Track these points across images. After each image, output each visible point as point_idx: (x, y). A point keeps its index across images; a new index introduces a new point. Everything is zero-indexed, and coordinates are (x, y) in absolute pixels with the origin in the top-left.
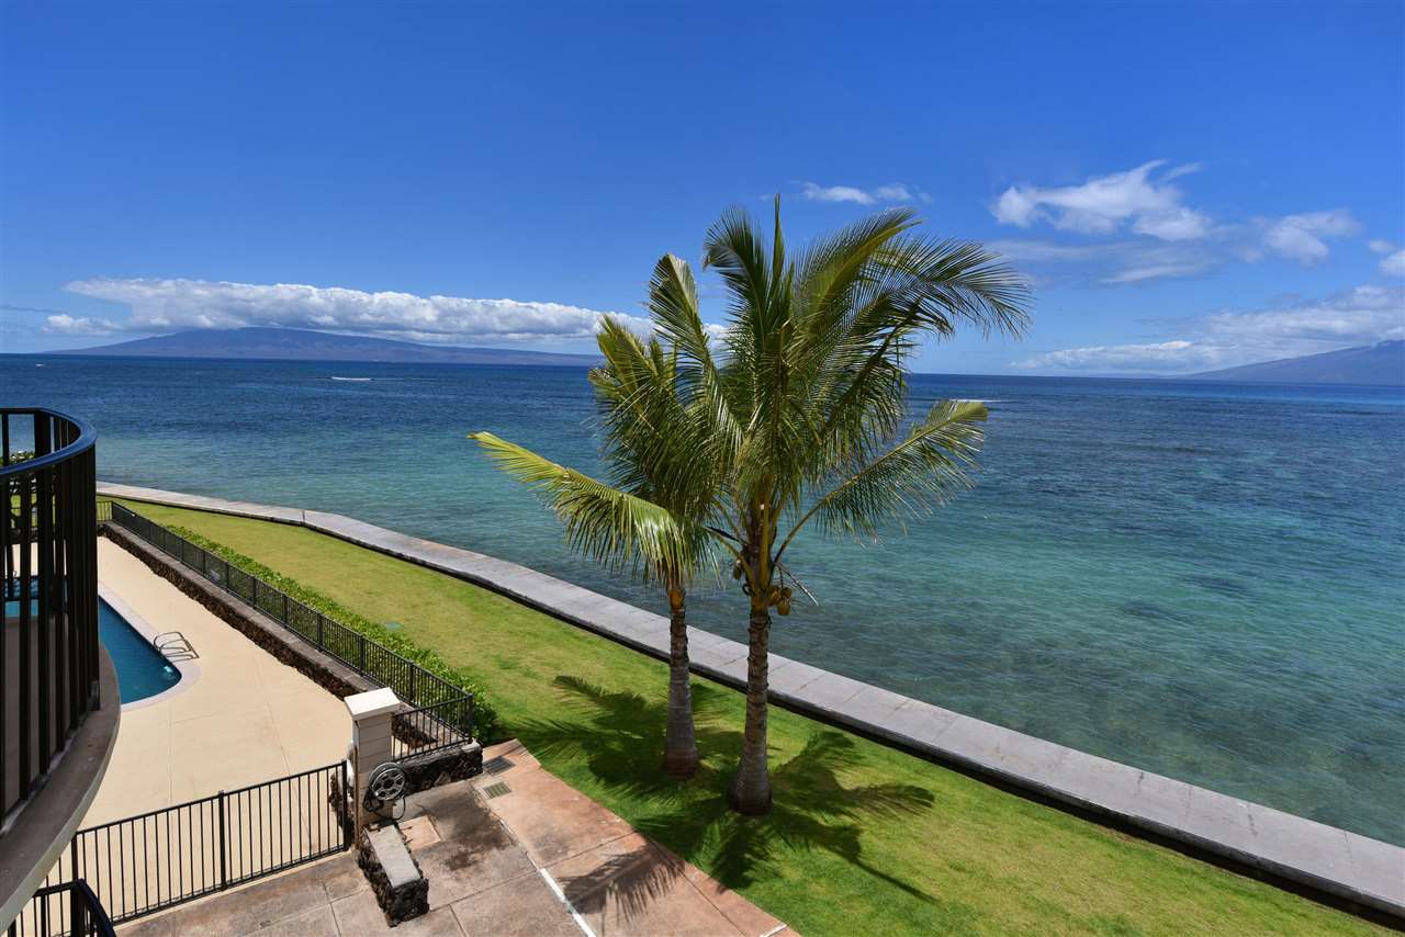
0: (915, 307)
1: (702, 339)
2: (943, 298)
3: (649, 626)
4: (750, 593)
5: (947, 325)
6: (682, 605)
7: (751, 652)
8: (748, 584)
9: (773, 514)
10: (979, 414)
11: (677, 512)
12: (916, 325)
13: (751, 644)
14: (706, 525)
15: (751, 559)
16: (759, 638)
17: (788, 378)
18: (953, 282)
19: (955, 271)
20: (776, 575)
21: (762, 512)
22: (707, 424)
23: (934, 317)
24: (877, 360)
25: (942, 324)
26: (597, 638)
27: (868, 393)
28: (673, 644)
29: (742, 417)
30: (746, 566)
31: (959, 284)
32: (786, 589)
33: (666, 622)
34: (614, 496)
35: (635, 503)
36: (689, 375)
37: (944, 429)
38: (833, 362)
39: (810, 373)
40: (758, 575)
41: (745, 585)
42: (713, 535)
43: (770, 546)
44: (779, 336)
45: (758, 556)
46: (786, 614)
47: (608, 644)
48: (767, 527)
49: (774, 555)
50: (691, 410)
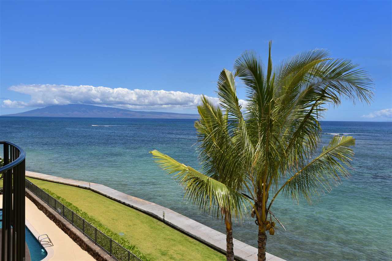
0: (324, 91)
1: (239, 107)
2: (335, 87)
3: (217, 238)
4: (258, 224)
5: (338, 99)
6: (231, 229)
7: (259, 252)
8: (257, 220)
9: (267, 188)
10: (351, 142)
11: (229, 186)
12: (324, 100)
13: (259, 248)
14: (240, 192)
15: (259, 208)
16: (262, 245)
17: (272, 125)
18: (339, 79)
19: (339, 74)
20: (269, 216)
21: (263, 186)
22: (240, 145)
23: (332, 96)
24: (308, 116)
25: (336, 100)
26: (197, 242)
27: (305, 132)
28: (228, 247)
29: (254, 143)
30: (256, 211)
31: (342, 80)
32: (273, 223)
33: (224, 236)
34: (205, 178)
35: (213, 181)
36: (233, 123)
37: (337, 149)
38: (291, 117)
39: (282, 122)
40: (261, 216)
41: (256, 220)
42: (243, 196)
43: (266, 202)
44: (268, 106)
45: (261, 207)
46: (273, 234)
47: (202, 245)
48: (265, 194)
49: (267, 207)
50: (234, 140)
